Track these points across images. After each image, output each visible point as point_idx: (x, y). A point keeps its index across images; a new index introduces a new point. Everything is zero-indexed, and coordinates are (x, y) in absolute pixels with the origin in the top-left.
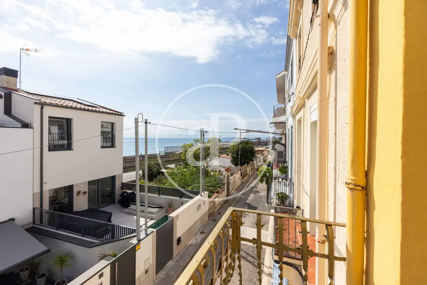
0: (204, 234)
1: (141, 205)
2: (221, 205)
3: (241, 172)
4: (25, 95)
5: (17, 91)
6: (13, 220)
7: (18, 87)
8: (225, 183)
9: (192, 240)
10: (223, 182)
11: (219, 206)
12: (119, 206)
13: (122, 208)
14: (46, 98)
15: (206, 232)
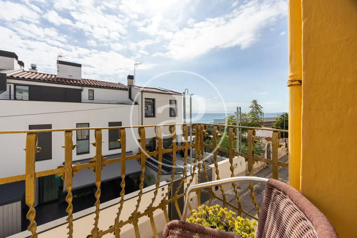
0: (240, 189)
1: (192, 157)
2: (260, 170)
3: (286, 143)
4: (137, 88)
5: (133, 86)
6: (131, 152)
7: (134, 84)
8: (264, 151)
9: (229, 191)
10: (262, 149)
11: (258, 171)
12: (180, 155)
13: (181, 157)
14: (146, 89)
15: (242, 188)
